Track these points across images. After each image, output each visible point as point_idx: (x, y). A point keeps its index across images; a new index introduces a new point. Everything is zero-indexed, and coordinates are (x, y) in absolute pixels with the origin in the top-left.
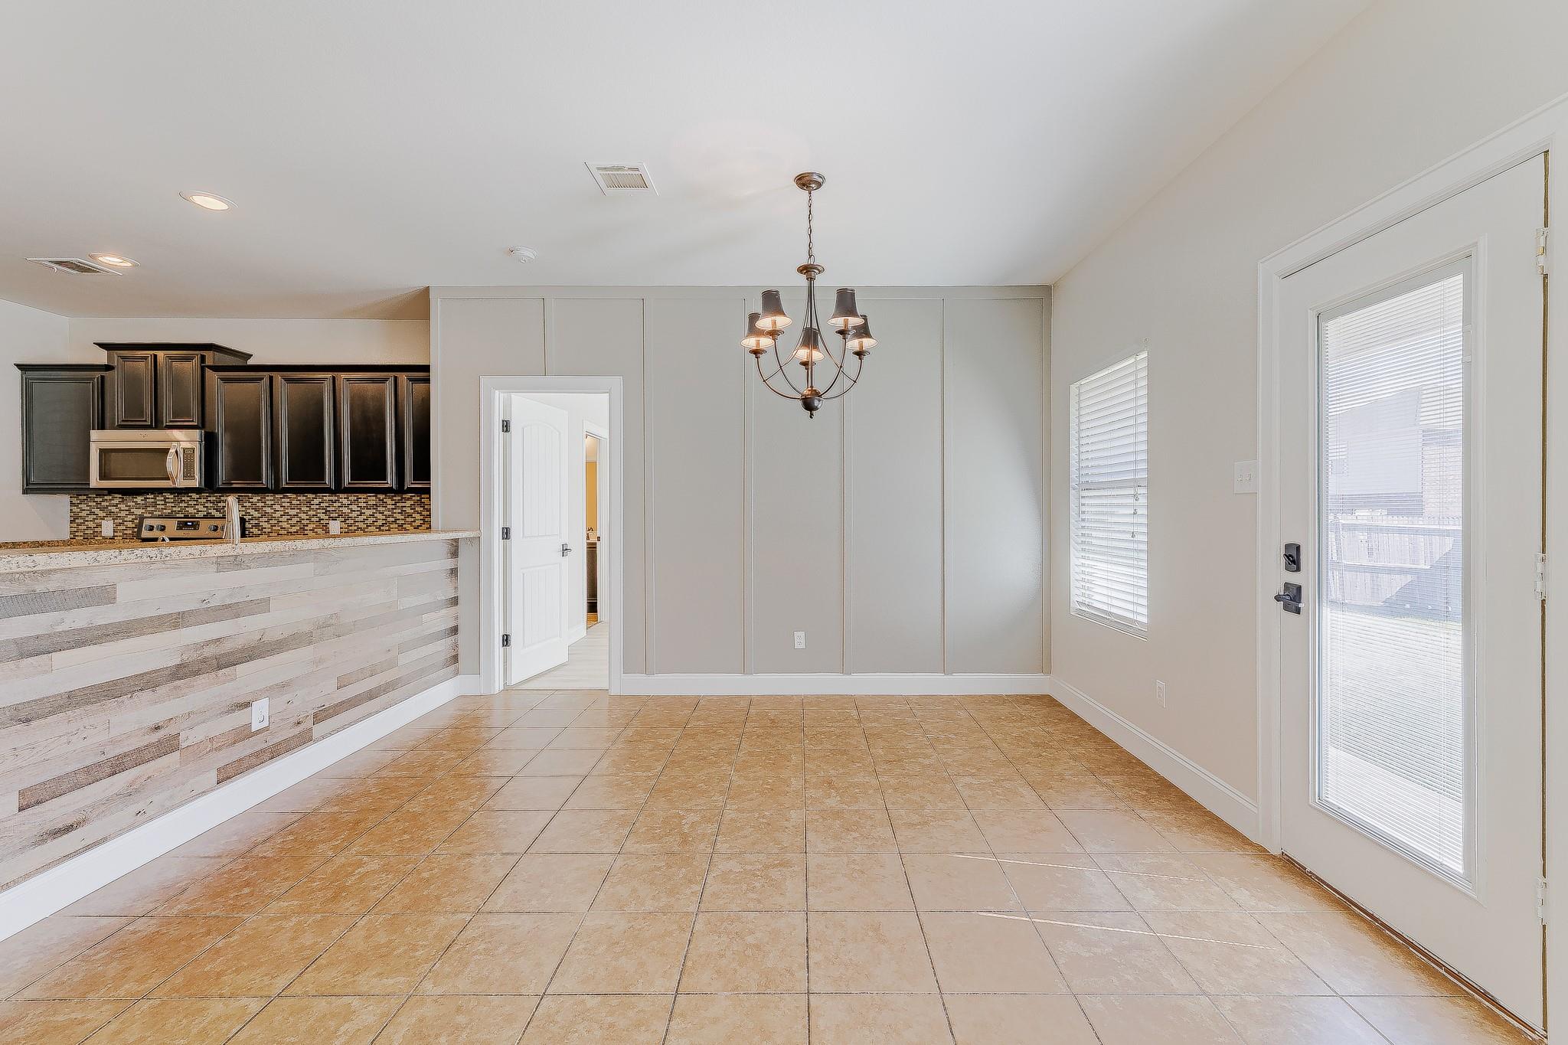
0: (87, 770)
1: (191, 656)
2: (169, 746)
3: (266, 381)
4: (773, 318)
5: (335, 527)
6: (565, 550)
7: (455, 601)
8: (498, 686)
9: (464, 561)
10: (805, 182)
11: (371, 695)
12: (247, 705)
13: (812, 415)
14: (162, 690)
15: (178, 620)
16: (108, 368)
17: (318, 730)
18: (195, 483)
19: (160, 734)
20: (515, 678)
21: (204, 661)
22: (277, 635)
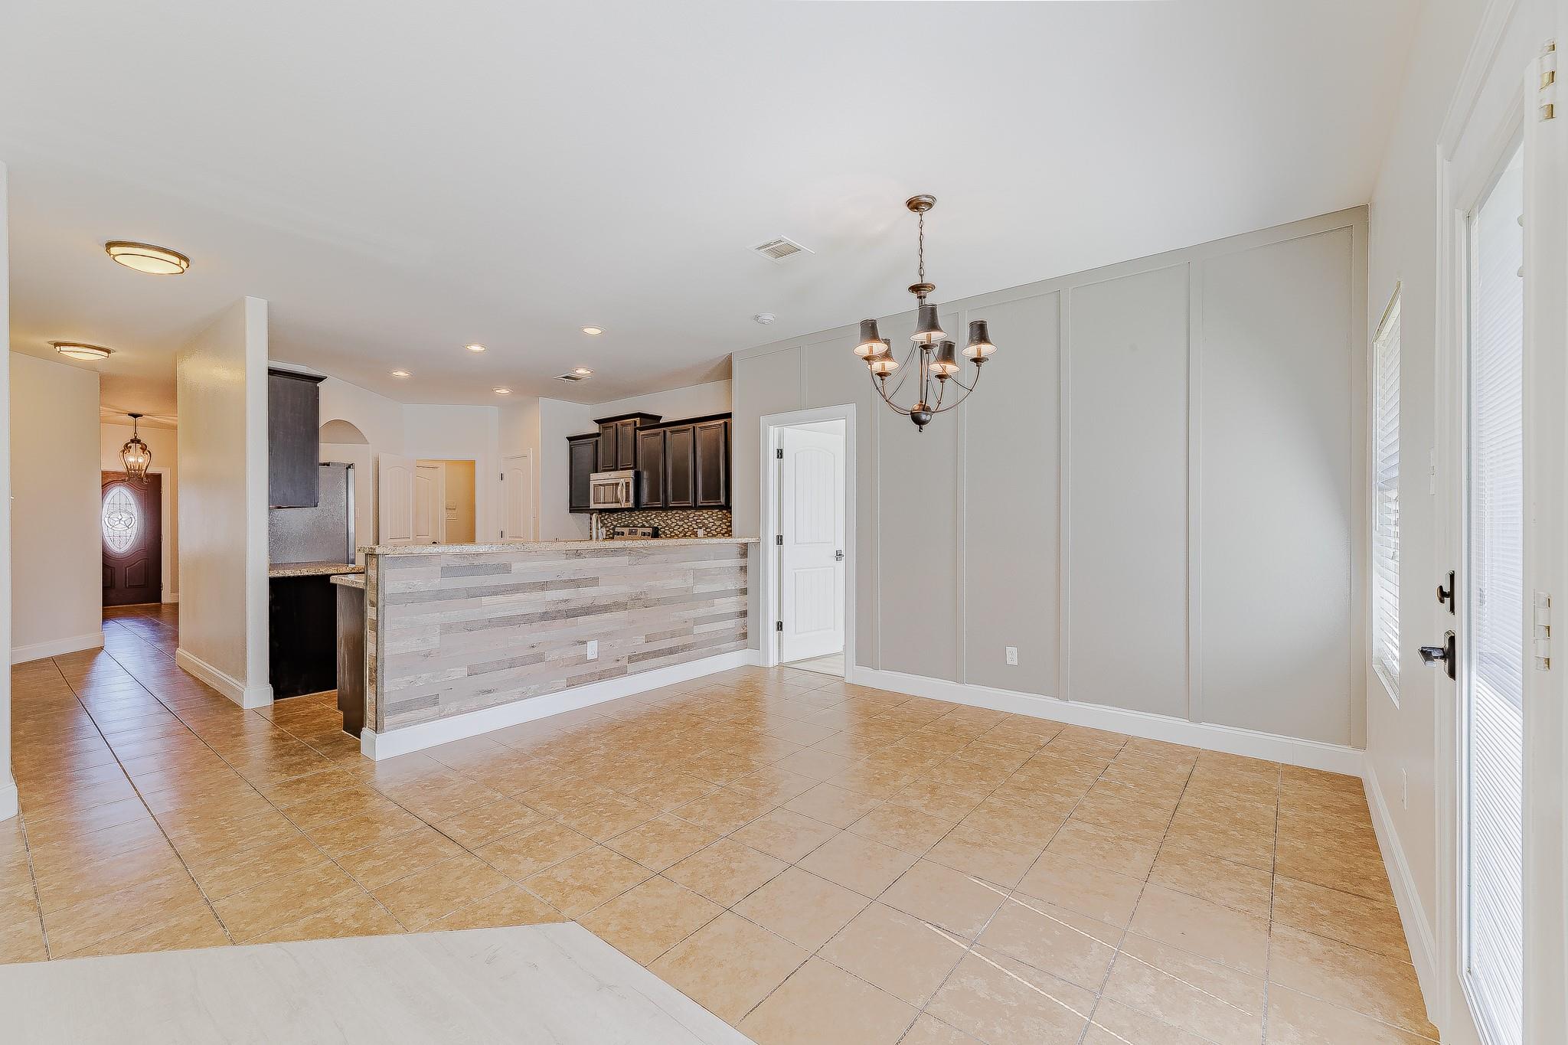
0: (498, 662)
1: (551, 608)
2: (539, 658)
3: (662, 434)
4: (870, 344)
5: (701, 532)
6: (839, 555)
7: (744, 592)
8: (773, 661)
9: (750, 561)
10: (915, 205)
11: (671, 651)
12: (585, 642)
13: (921, 428)
14: (535, 625)
15: (543, 586)
16: (598, 435)
17: (631, 667)
18: (631, 504)
19: (535, 650)
20: (786, 659)
21: (559, 611)
22: (604, 602)
